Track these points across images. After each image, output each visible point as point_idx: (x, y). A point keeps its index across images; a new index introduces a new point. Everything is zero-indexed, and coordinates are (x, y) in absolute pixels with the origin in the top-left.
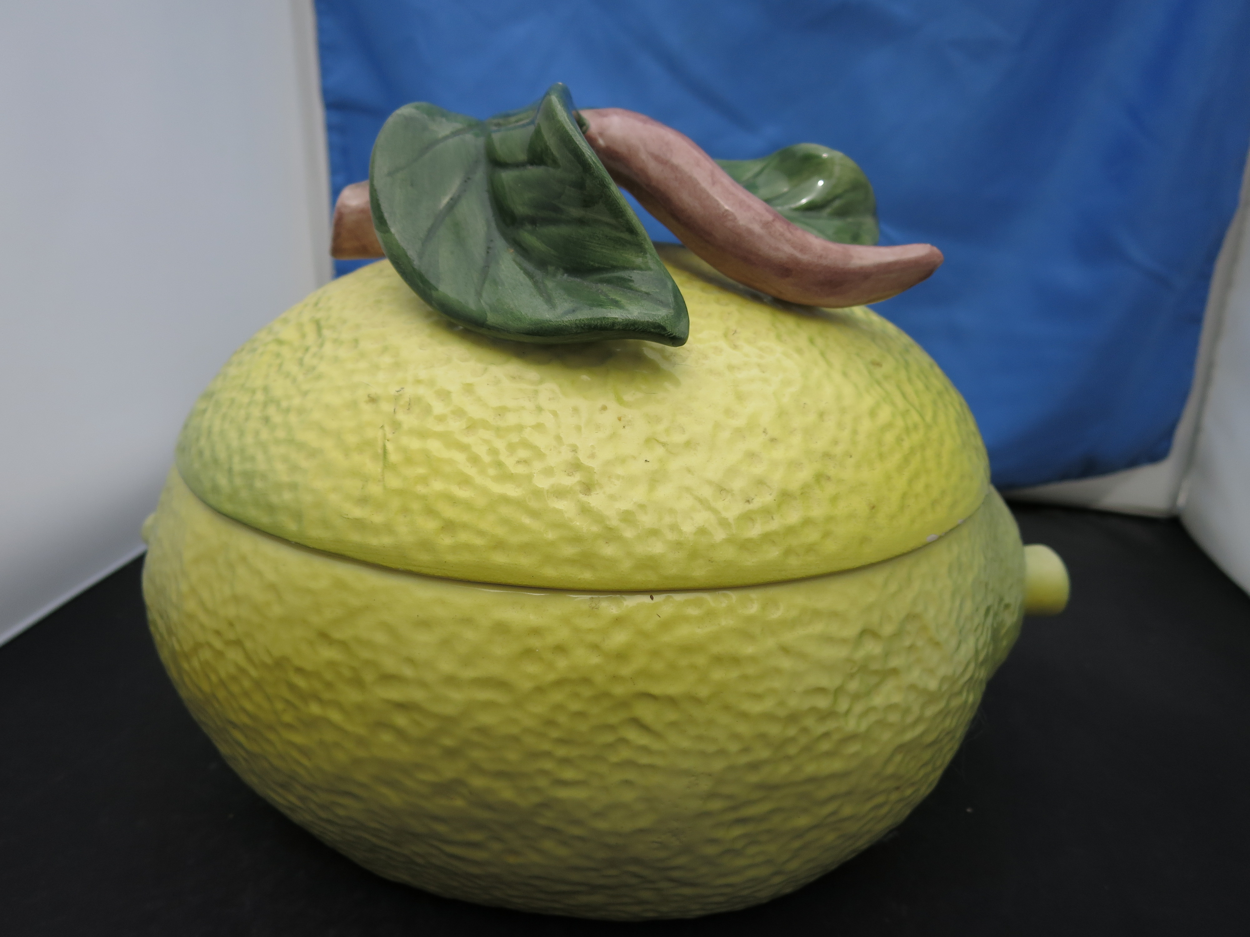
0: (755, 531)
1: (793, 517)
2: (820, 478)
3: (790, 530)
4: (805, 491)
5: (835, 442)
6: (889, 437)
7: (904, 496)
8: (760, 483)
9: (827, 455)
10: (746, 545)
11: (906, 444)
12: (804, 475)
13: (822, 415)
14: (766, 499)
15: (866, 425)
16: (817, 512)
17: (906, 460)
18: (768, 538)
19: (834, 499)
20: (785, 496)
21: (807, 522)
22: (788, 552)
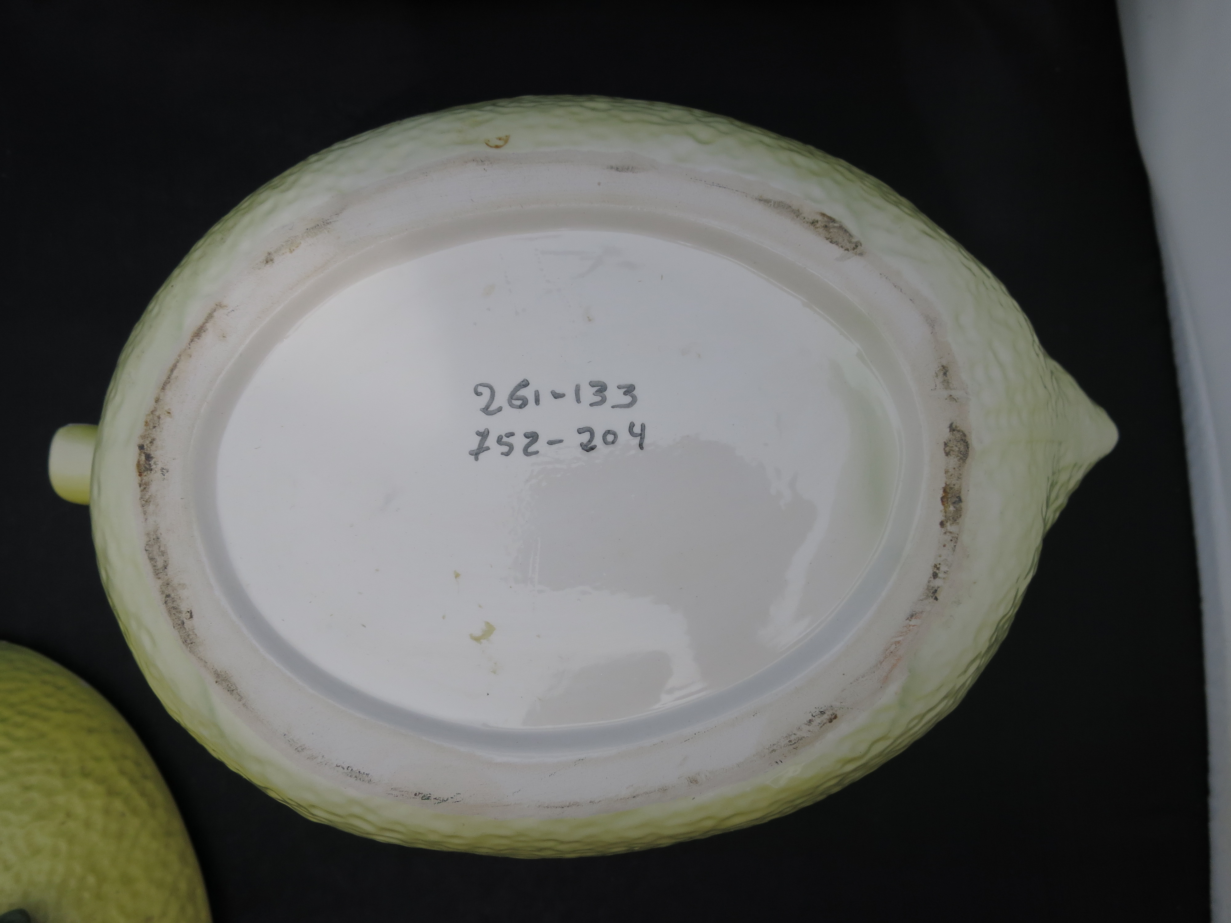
0: (142, 804)
1: (123, 783)
2: (85, 774)
3: (133, 781)
4: (101, 780)
5: (48, 772)
6: (20, 733)
7: (67, 711)
8: (107, 812)
9: (64, 774)
10: (152, 805)
11: (19, 719)
12: (89, 786)
13: (27, 788)
14: (118, 805)
15: (18, 753)
16: (111, 768)
17: (34, 716)
18: (143, 794)
19: (97, 759)
20: (112, 792)
21: (122, 772)
22: (145, 777)
